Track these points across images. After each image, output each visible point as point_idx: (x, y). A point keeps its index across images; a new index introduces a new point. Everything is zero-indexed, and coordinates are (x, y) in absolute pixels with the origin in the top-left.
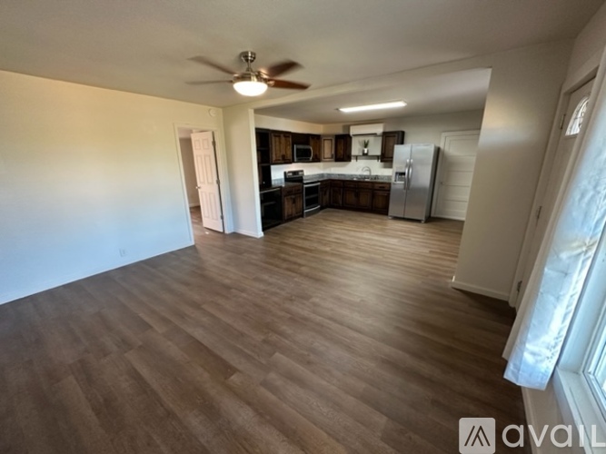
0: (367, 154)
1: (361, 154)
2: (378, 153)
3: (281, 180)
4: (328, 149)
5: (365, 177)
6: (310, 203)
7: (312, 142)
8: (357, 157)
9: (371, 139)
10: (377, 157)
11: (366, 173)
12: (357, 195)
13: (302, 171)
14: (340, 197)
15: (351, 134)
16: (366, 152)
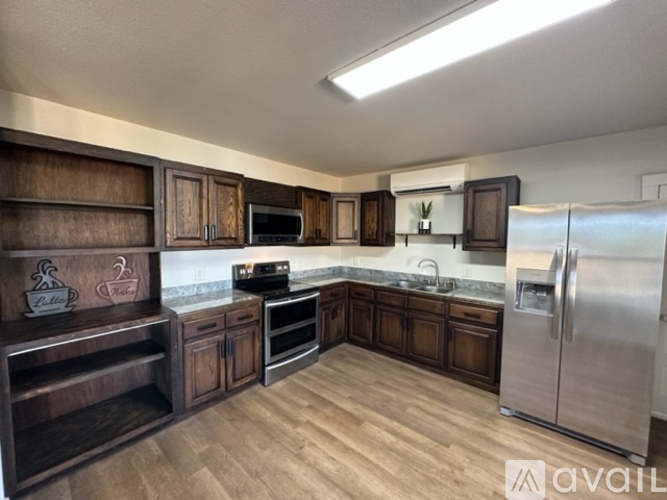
0: (428, 232)
1: (416, 231)
2: (456, 228)
3: (224, 283)
4: (346, 220)
5: (426, 281)
6: (280, 347)
7: (307, 203)
8: (406, 238)
9: (437, 199)
10: (454, 239)
11: (429, 272)
12: (408, 325)
13: (286, 263)
14: (369, 324)
15: (393, 191)
16: (426, 227)
